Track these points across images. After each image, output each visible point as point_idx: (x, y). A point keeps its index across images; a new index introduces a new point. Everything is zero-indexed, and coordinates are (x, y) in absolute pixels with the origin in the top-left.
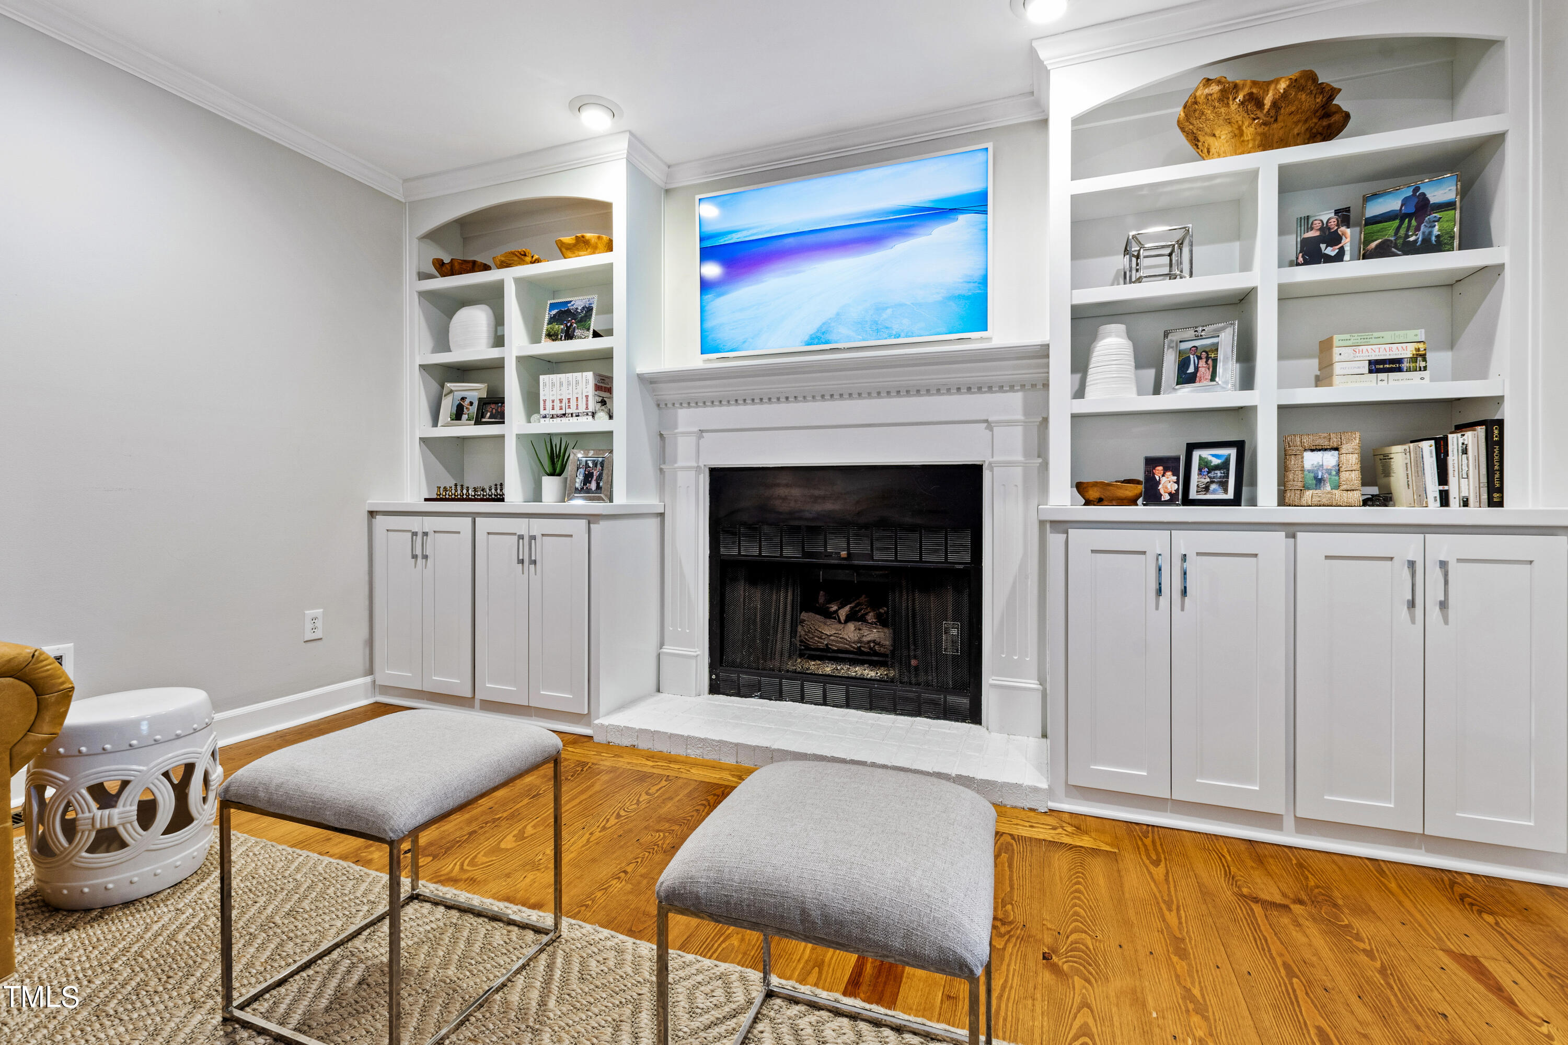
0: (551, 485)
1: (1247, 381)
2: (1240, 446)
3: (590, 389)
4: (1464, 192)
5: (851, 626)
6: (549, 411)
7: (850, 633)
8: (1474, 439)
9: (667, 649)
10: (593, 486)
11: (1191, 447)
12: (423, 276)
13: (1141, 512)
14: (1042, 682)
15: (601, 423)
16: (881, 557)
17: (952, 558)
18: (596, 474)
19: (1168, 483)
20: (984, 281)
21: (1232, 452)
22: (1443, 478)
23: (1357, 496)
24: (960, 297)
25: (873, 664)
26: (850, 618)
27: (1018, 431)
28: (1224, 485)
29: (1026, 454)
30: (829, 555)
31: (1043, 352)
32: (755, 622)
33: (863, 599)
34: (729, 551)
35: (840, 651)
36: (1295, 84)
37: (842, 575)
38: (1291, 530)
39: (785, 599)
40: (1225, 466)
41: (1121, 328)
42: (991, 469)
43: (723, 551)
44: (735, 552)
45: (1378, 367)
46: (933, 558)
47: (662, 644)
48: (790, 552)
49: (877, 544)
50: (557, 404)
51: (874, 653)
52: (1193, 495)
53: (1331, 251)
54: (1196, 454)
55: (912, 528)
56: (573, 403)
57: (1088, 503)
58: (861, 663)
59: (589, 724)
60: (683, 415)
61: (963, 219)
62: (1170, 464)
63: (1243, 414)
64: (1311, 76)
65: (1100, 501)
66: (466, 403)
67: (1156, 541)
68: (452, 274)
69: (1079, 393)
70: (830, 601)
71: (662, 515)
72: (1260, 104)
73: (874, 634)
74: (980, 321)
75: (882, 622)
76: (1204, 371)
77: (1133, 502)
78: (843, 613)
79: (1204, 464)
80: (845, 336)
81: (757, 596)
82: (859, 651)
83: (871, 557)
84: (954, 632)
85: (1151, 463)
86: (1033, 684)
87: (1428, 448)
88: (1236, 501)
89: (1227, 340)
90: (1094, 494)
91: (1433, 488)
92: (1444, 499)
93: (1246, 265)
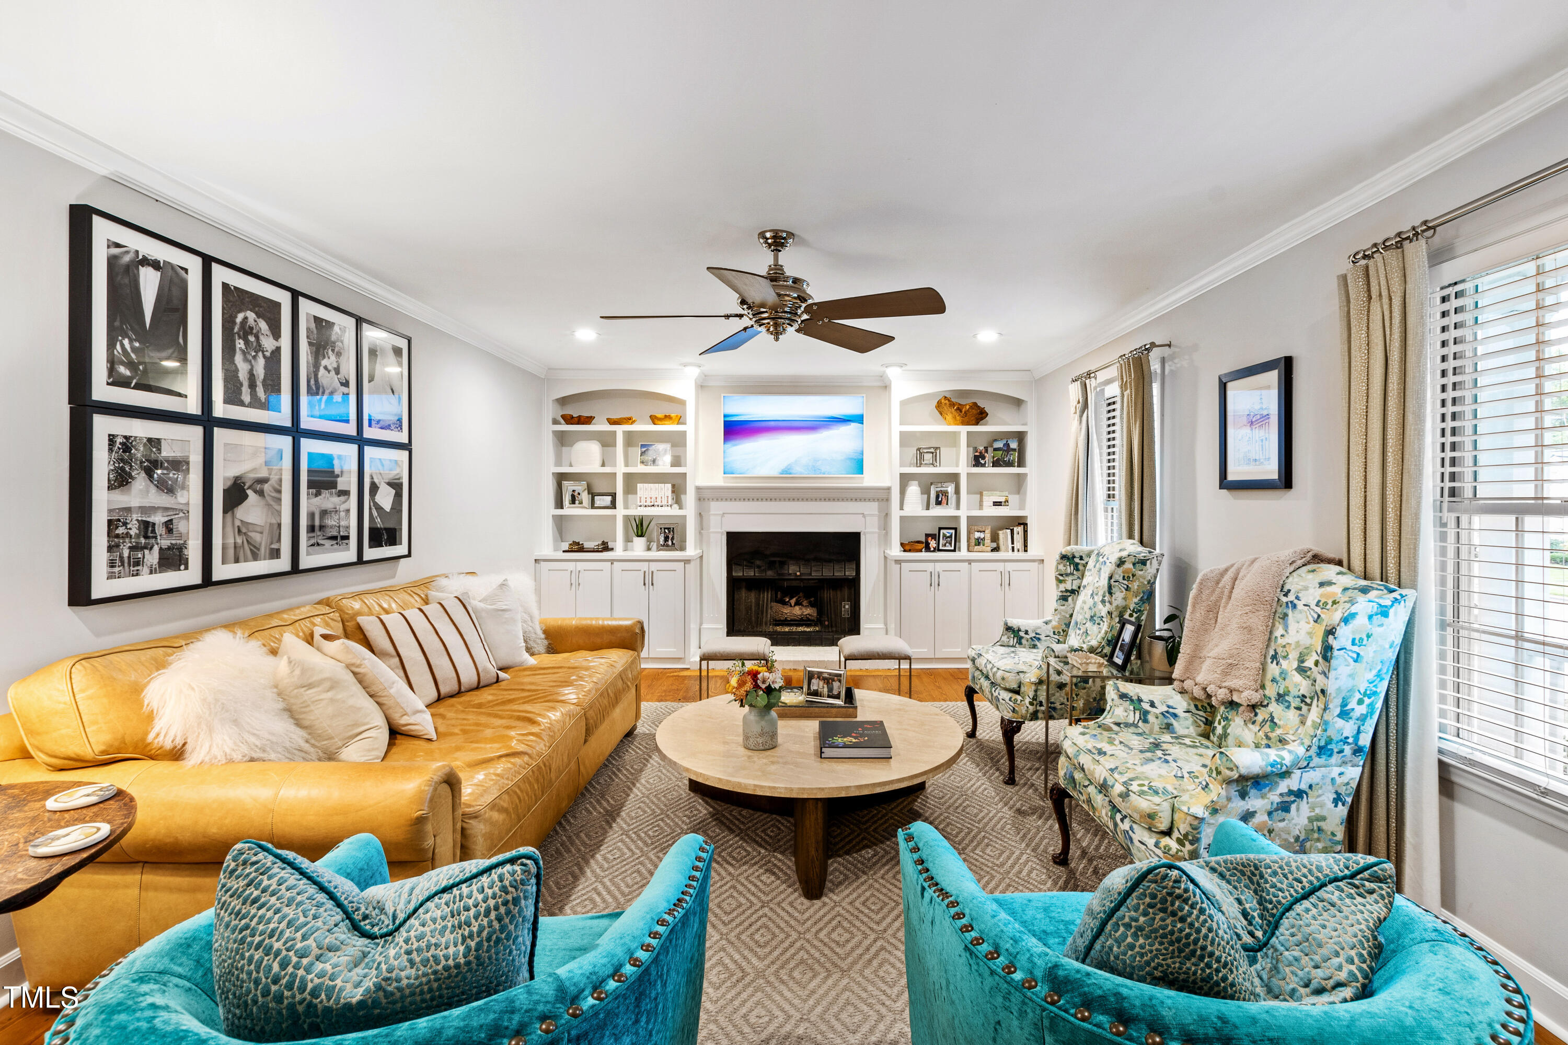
0: (639, 542)
1: (958, 507)
2: (955, 529)
3: (669, 493)
4: (1019, 445)
5: (797, 608)
6: (643, 503)
7: (797, 611)
8: (1020, 529)
9: (704, 626)
10: (670, 543)
11: (940, 529)
12: (555, 422)
13: (924, 555)
14: (886, 624)
15: (675, 511)
16: (816, 574)
17: (847, 573)
18: (670, 536)
19: (933, 544)
20: (862, 453)
21: (953, 531)
22: (1013, 543)
23: (989, 549)
24: (852, 459)
25: (808, 625)
26: (797, 604)
27: (876, 519)
28: (950, 544)
29: (879, 528)
30: (790, 574)
31: (889, 489)
32: (751, 609)
33: (801, 594)
34: (738, 573)
35: (791, 620)
36: (971, 407)
37: (795, 584)
38: (970, 562)
39: (767, 596)
40: (951, 536)
41: (916, 482)
42: (865, 534)
43: (734, 574)
44: (741, 574)
45: (997, 504)
46: (838, 574)
47: (701, 624)
48: (770, 574)
49: (813, 569)
50: (648, 500)
51: (809, 620)
52: (941, 548)
53: (983, 462)
54: (942, 531)
55: (830, 561)
56: (659, 500)
57: (905, 551)
58: (802, 625)
59: (684, 663)
60: (713, 505)
61: (853, 425)
62: (933, 536)
63: (957, 518)
64: (975, 404)
65: (910, 551)
66: (576, 494)
67: (930, 567)
68: (578, 424)
69: (902, 508)
70: (786, 596)
71: (701, 557)
72: (961, 411)
73: (809, 611)
74: (860, 470)
75: (812, 605)
76: (944, 501)
77: (921, 551)
78: (793, 601)
79: (944, 535)
80: (798, 471)
81: (752, 596)
82: (802, 620)
83: (810, 574)
84: (847, 607)
85: (927, 536)
86: (882, 626)
87: (1009, 531)
88: (954, 550)
89: (951, 489)
90: (907, 548)
91: (1010, 546)
92: (1013, 550)
93: (957, 466)
